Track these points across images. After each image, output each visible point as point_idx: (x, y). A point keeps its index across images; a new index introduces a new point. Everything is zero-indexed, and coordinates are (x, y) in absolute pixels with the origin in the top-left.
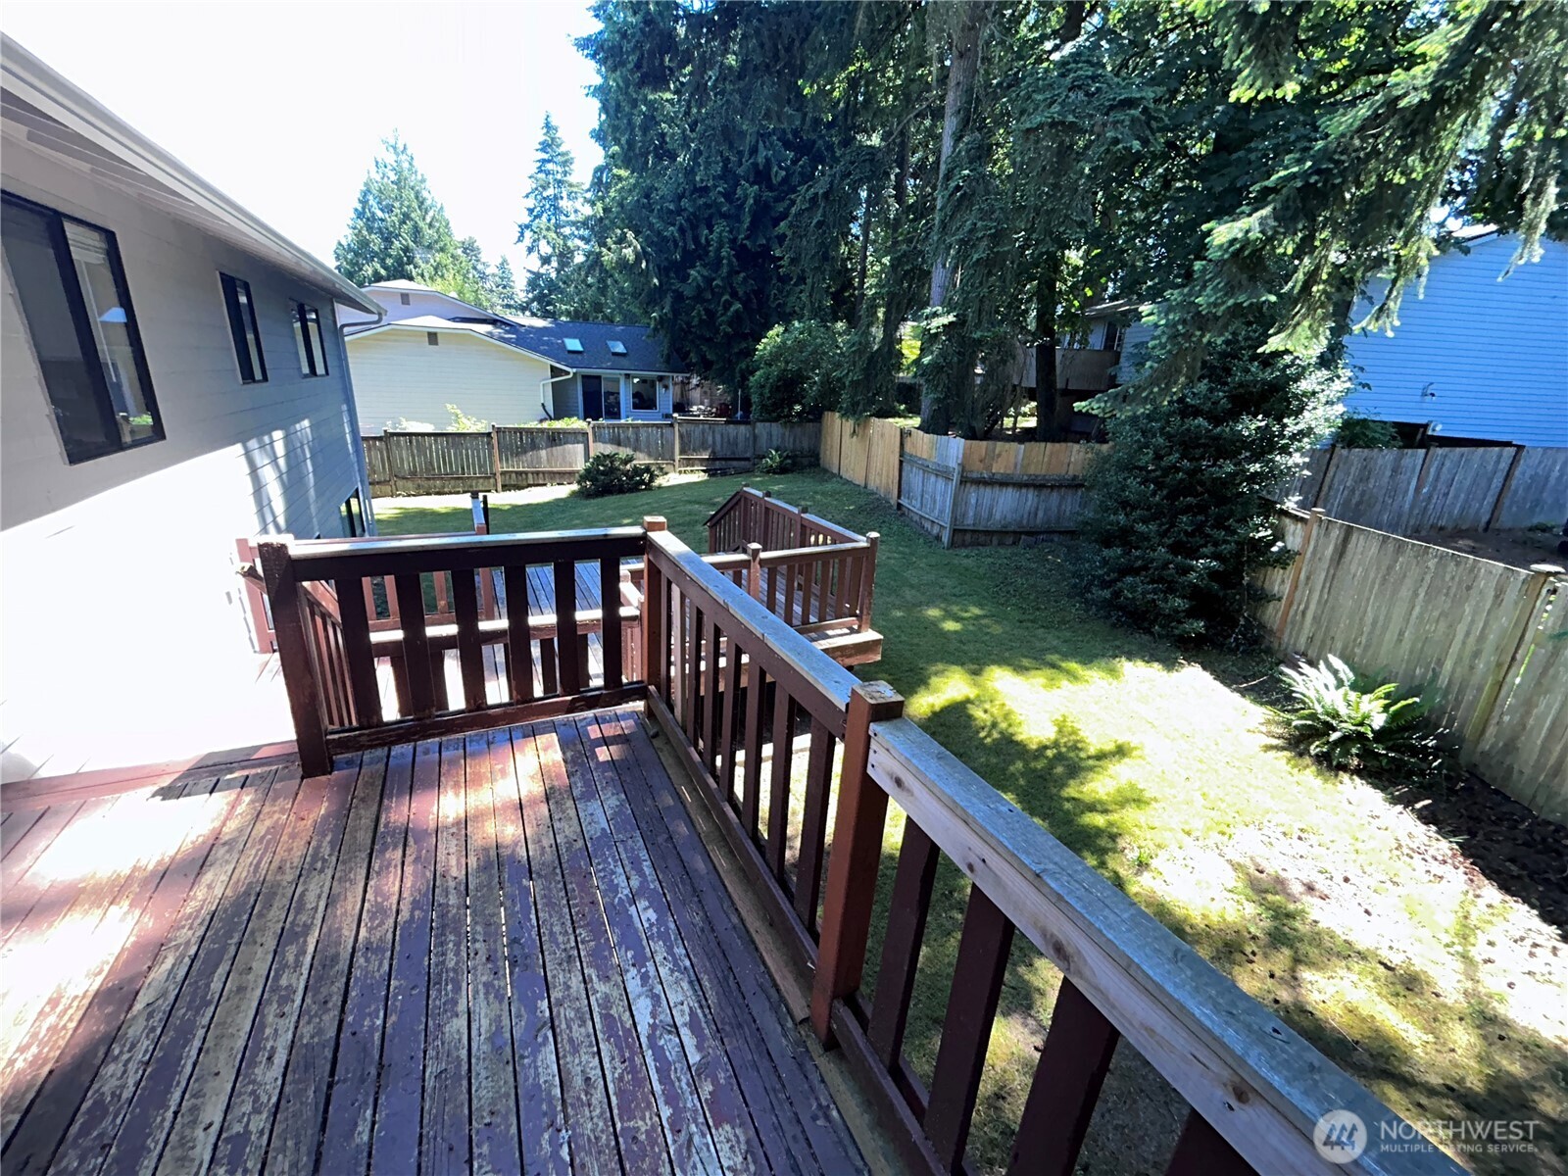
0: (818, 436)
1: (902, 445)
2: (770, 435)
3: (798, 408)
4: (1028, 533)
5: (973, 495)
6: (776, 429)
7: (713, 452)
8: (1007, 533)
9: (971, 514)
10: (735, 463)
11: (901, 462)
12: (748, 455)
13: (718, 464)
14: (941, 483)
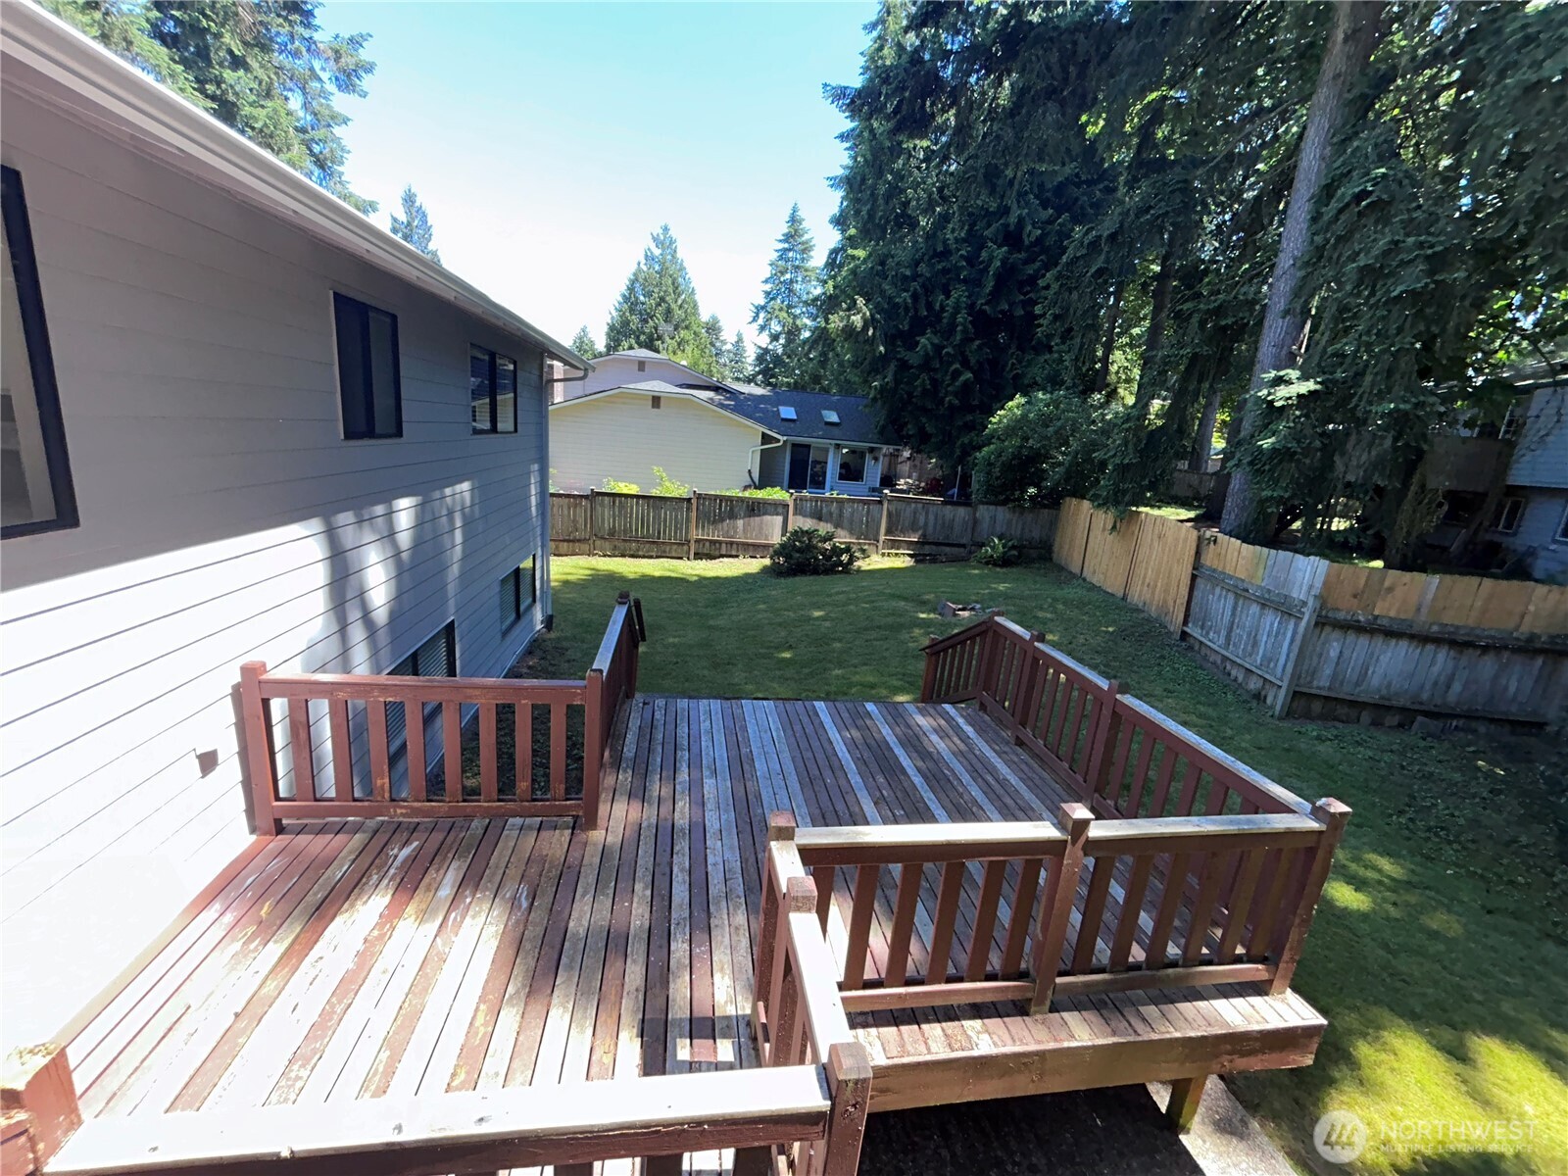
0: (1053, 525)
1: (1198, 553)
2: (994, 519)
3: (1032, 490)
4: (1427, 714)
5: (1334, 645)
6: (1002, 514)
7: (924, 535)
8: (1389, 708)
9: (1328, 671)
10: (947, 549)
11: (1194, 578)
12: (964, 541)
13: (927, 549)
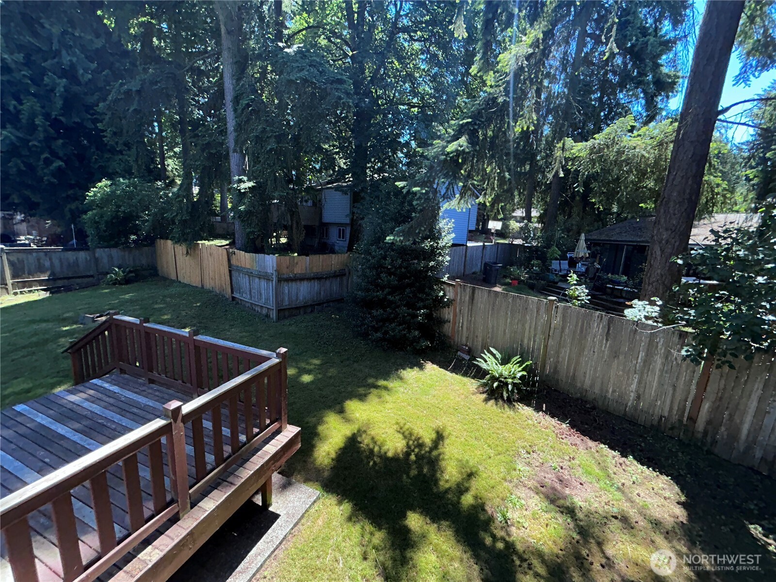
0: (154, 255)
1: (229, 260)
2: (110, 257)
3: (133, 237)
5: (286, 288)
6: (114, 252)
7: (52, 274)
9: (287, 299)
10: (79, 281)
11: (230, 271)
12: (91, 273)
13: (60, 283)
14: (263, 283)
